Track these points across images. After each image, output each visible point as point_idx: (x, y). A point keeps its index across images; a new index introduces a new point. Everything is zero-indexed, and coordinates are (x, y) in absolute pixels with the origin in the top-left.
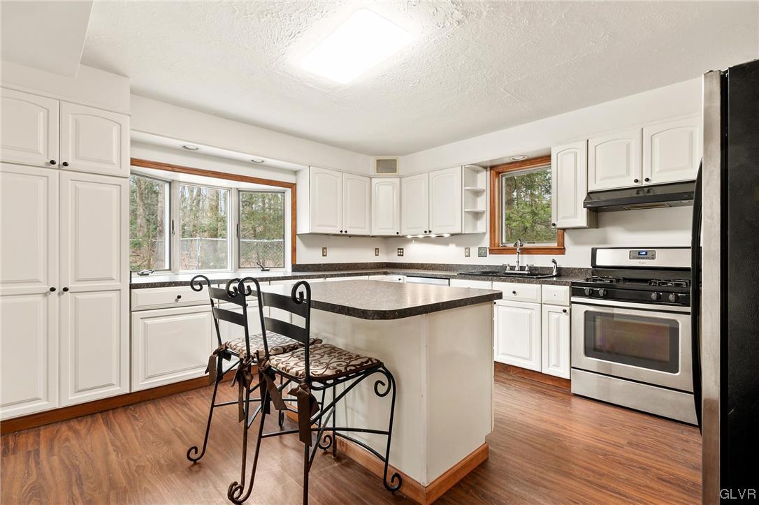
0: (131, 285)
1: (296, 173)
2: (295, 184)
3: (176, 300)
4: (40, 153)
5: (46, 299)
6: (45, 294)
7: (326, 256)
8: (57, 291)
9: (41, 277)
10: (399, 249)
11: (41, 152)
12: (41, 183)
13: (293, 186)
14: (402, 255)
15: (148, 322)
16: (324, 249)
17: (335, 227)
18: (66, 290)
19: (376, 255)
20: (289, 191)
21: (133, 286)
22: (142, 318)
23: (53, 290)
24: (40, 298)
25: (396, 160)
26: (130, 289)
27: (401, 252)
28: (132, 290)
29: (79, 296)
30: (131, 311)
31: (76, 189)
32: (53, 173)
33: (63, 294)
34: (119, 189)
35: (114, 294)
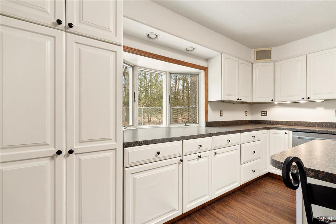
0: (124, 144)
1: (207, 60)
2: (207, 68)
3: (156, 156)
4: (48, 13)
5: (53, 162)
6: (53, 157)
7: (222, 116)
8: (63, 154)
9: (49, 140)
10: (262, 111)
11: (49, 11)
12: (49, 43)
13: (205, 69)
14: (266, 116)
15: (137, 176)
16: (221, 111)
17: (234, 96)
18: (71, 152)
19: (246, 115)
20: (202, 73)
21: (126, 145)
22: (131, 174)
23: (59, 153)
24: (47, 162)
25: (270, 50)
26: (124, 147)
27: (264, 113)
28: (125, 149)
29: (83, 157)
30: (124, 168)
31: (80, 52)
32: (60, 34)
33: (68, 156)
34: (115, 54)
35: (111, 153)
